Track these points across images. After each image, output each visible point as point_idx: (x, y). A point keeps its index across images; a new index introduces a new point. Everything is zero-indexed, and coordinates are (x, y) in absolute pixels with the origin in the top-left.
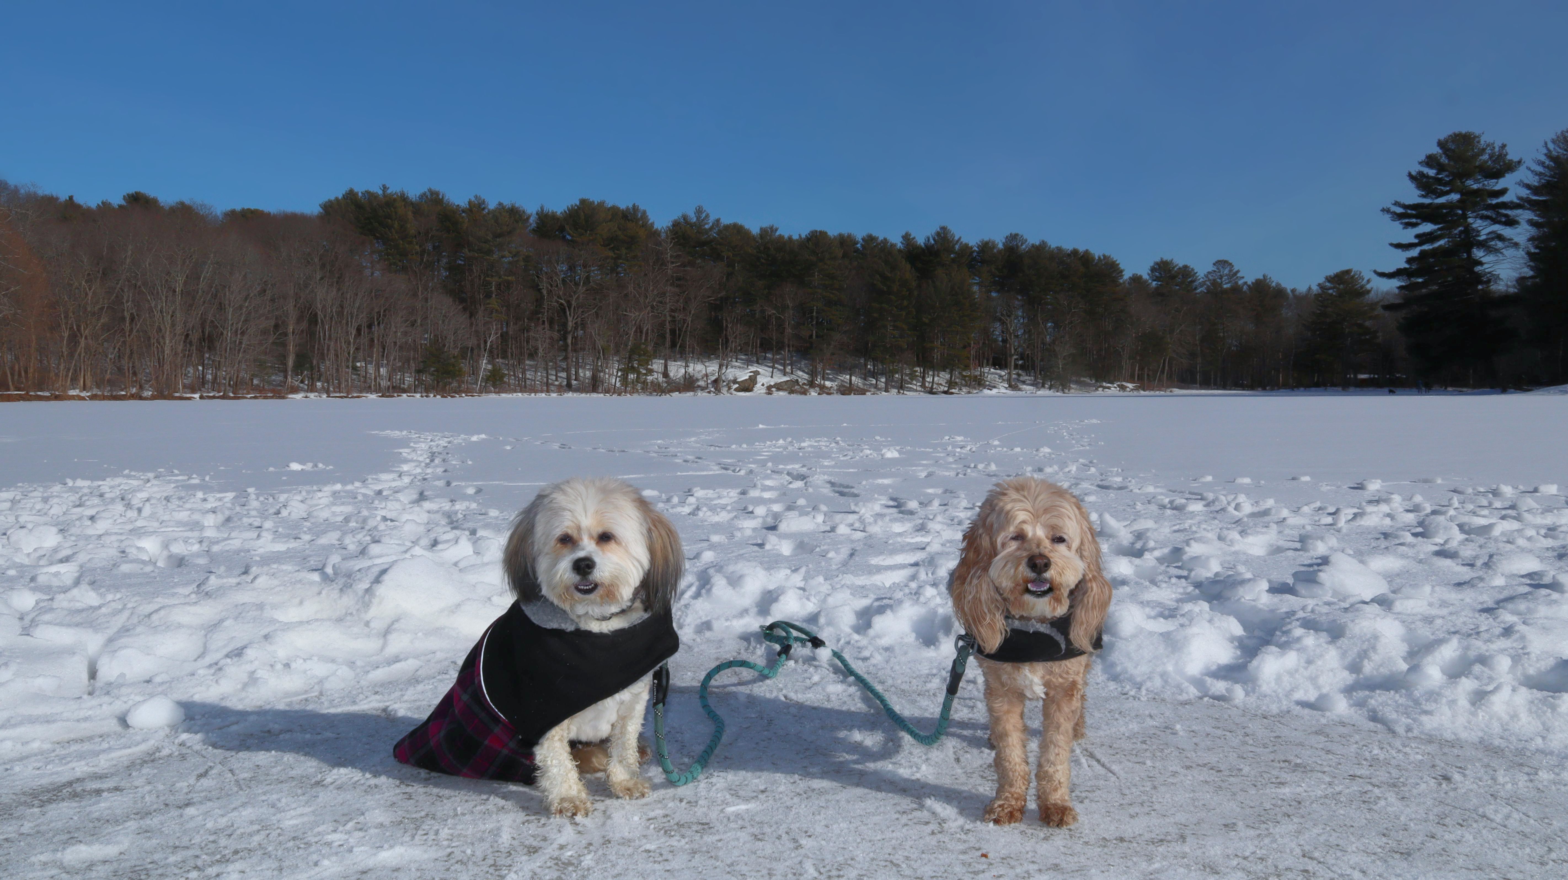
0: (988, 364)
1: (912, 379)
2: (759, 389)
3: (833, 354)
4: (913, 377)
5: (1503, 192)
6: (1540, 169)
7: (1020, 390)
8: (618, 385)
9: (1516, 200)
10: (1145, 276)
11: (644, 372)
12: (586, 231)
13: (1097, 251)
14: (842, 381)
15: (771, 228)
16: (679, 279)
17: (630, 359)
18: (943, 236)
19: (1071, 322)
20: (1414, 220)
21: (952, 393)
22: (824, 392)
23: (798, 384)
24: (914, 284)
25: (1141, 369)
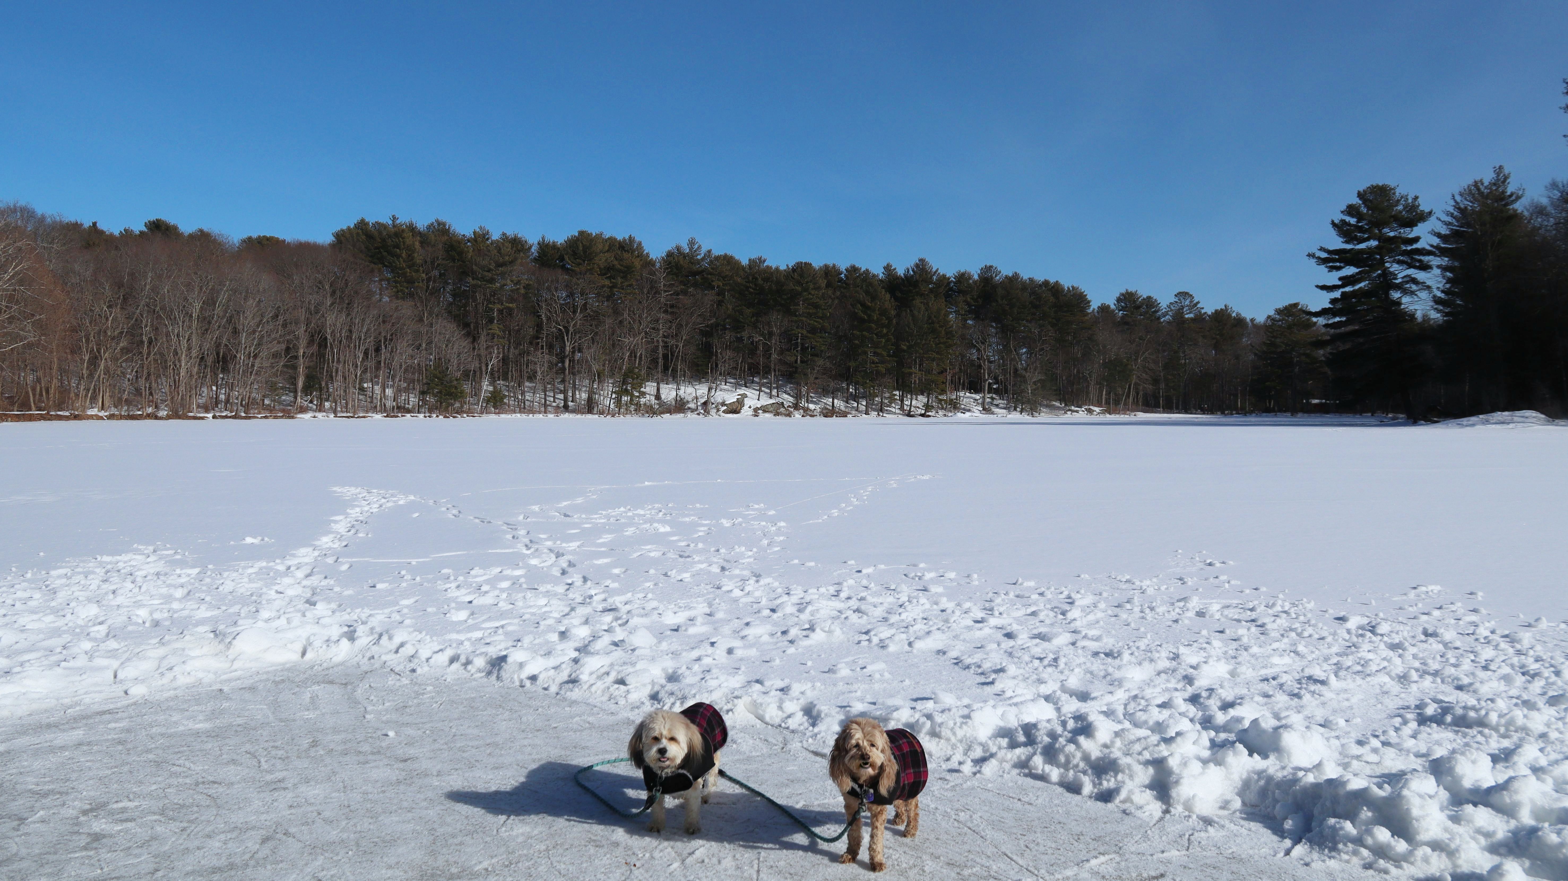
0: (963, 389)
1: (891, 403)
2: (746, 411)
3: (816, 378)
4: (892, 400)
5: (1416, 240)
6: (1449, 219)
7: (993, 413)
8: (612, 406)
9: (1428, 248)
10: (1113, 307)
11: (637, 394)
12: (584, 261)
13: (1067, 283)
14: (825, 404)
15: (760, 259)
16: (672, 306)
17: (624, 382)
18: (922, 267)
19: (1043, 349)
20: (1338, 264)
21: (929, 416)
22: (807, 414)
23: (783, 407)
24: (893, 313)
25: (1108, 394)
